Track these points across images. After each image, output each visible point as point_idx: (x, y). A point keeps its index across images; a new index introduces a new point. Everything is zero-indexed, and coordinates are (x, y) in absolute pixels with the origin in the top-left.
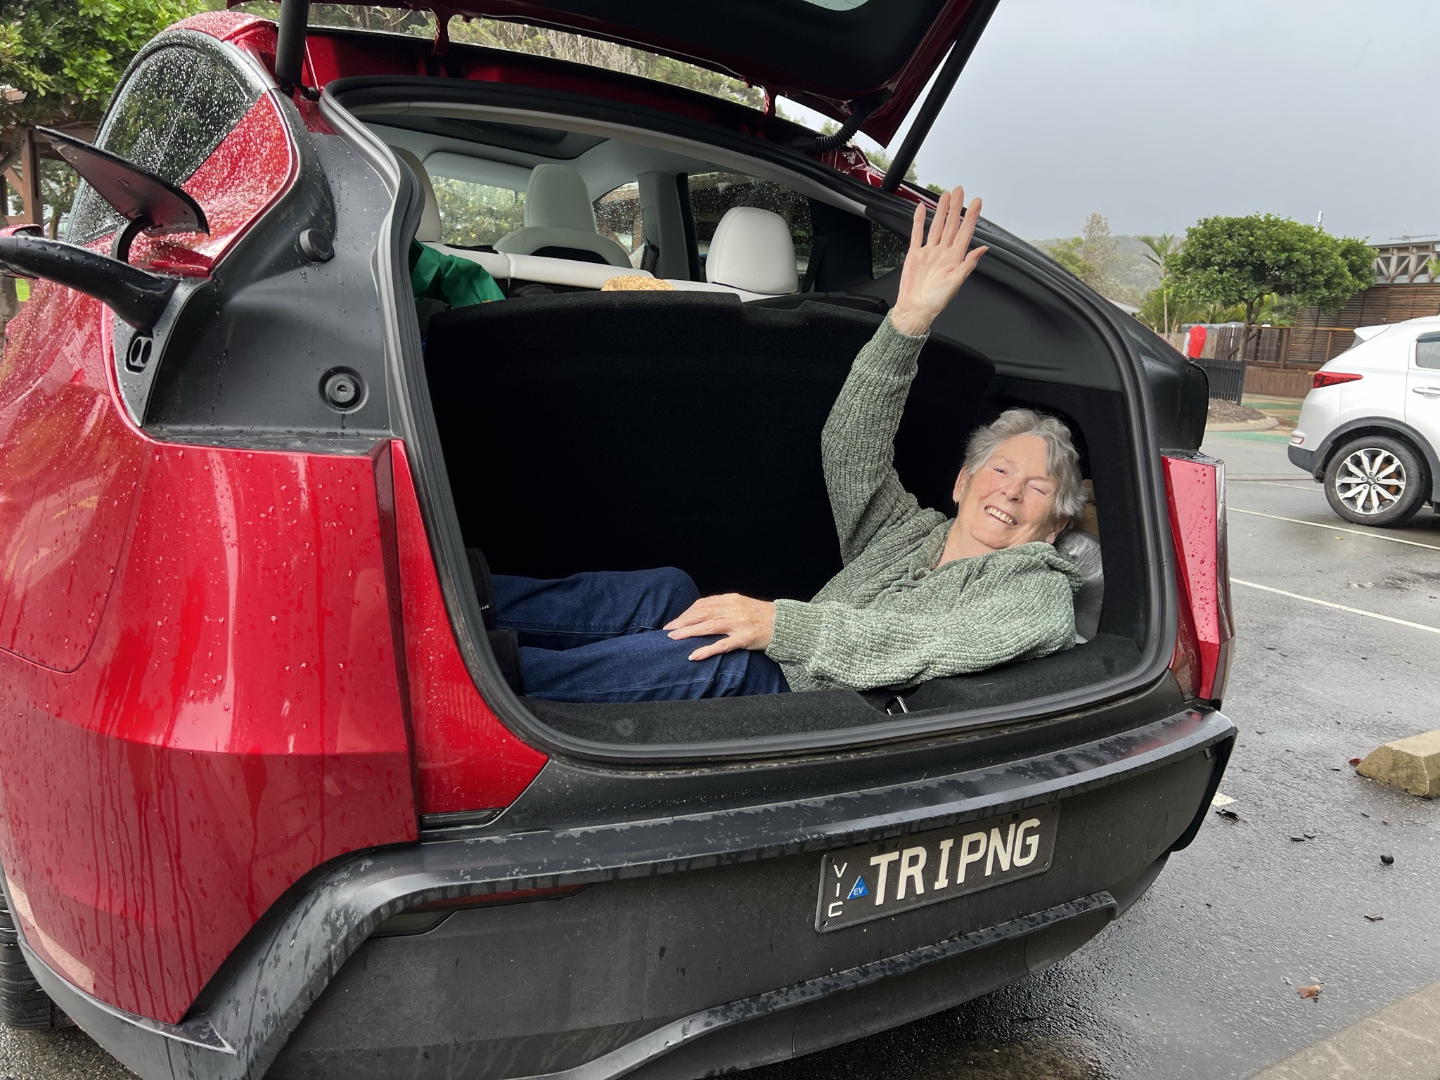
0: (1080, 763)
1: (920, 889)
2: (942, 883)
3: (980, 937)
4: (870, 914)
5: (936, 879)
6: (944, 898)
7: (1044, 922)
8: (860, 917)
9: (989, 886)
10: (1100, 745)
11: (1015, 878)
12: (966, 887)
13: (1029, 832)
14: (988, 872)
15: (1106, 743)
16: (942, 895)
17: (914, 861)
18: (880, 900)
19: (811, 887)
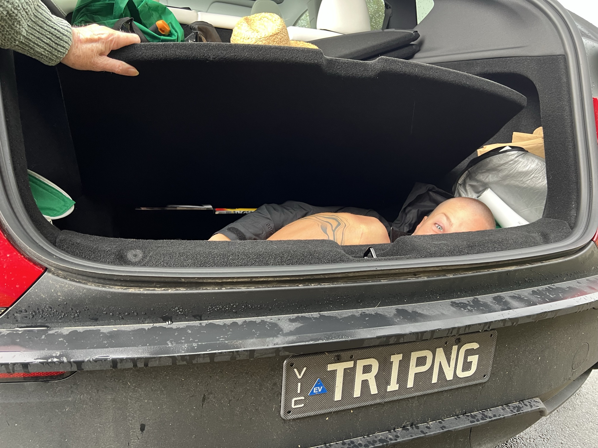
0: (514, 303)
1: (374, 390)
2: (393, 386)
3: (428, 428)
4: (330, 407)
5: (388, 383)
6: (395, 398)
7: (482, 419)
8: (321, 409)
9: (436, 390)
10: (533, 291)
11: (458, 386)
12: (416, 391)
13: (469, 352)
14: (435, 380)
15: (538, 290)
16: (395, 395)
17: (367, 369)
18: (338, 396)
19: (275, 384)
